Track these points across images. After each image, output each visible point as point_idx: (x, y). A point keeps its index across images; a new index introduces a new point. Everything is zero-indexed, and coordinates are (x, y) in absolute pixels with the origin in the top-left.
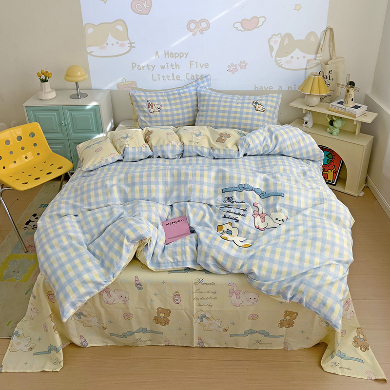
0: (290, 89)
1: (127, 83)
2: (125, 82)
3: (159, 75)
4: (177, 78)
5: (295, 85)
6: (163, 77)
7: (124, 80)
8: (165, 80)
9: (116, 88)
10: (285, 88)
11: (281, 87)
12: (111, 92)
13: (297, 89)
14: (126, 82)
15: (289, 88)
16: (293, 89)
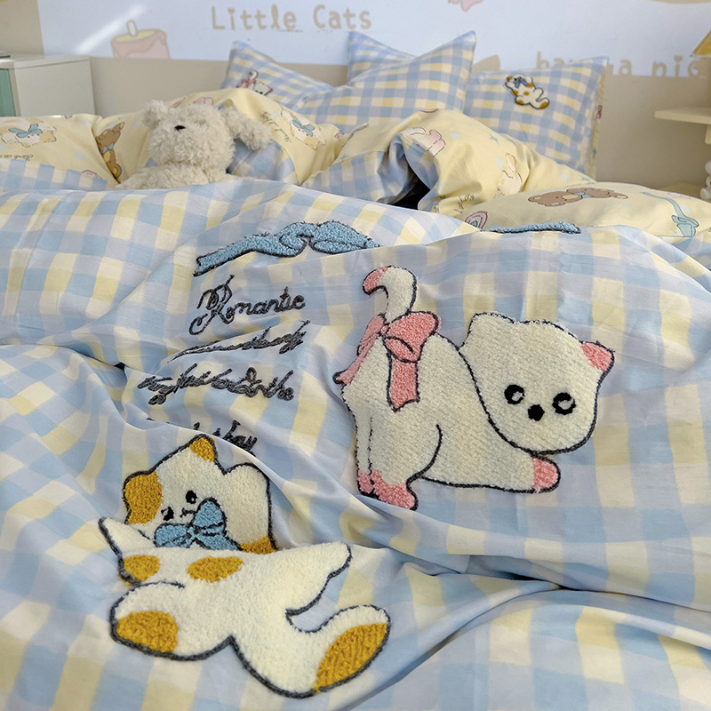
0: (659, 72)
1: (141, 36)
2: (133, 32)
3: (231, 11)
4: (286, 21)
5: (678, 59)
6: (245, 16)
7: (131, 26)
8: (249, 28)
9: (109, 53)
10: (642, 69)
11: (627, 64)
12: (93, 63)
13: (684, 73)
14: (138, 32)
15: (656, 66)
16: (671, 73)
